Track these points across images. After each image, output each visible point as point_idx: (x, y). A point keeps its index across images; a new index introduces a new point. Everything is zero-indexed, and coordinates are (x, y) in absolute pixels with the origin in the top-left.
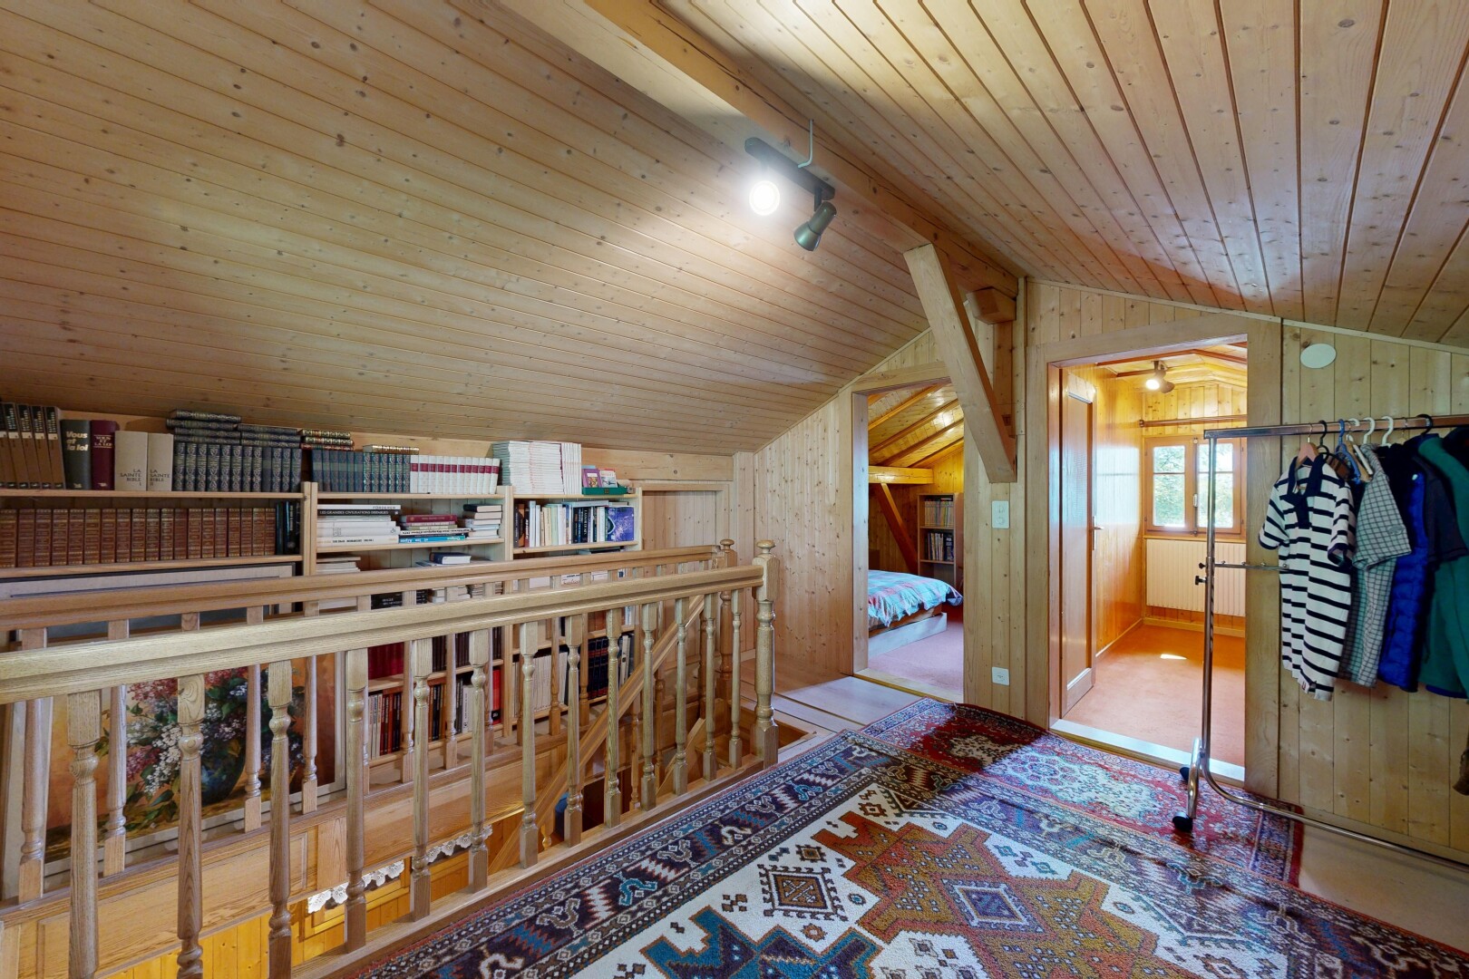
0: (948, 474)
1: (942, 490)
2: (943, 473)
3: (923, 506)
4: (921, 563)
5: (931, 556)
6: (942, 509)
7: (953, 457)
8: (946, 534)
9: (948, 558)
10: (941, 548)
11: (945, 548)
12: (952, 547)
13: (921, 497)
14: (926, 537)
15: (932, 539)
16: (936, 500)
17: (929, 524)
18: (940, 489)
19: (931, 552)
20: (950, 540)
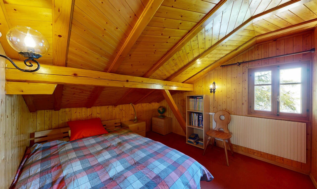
0: (200, 86)
1: (197, 94)
2: (198, 86)
3: (189, 101)
4: (188, 127)
5: (193, 124)
6: (198, 102)
7: (202, 78)
8: (199, 114)
9: (200, 125)
10: (197, 121)
11: (199, 120)
12: (202, 121)
13: (188, 97)
14: (190, 115)
15: (193, 116)
16: (194, 98)
17: (191, 109)
18: (196, 93)
19: (192, 122)
20: (201, 117)
